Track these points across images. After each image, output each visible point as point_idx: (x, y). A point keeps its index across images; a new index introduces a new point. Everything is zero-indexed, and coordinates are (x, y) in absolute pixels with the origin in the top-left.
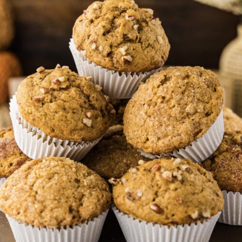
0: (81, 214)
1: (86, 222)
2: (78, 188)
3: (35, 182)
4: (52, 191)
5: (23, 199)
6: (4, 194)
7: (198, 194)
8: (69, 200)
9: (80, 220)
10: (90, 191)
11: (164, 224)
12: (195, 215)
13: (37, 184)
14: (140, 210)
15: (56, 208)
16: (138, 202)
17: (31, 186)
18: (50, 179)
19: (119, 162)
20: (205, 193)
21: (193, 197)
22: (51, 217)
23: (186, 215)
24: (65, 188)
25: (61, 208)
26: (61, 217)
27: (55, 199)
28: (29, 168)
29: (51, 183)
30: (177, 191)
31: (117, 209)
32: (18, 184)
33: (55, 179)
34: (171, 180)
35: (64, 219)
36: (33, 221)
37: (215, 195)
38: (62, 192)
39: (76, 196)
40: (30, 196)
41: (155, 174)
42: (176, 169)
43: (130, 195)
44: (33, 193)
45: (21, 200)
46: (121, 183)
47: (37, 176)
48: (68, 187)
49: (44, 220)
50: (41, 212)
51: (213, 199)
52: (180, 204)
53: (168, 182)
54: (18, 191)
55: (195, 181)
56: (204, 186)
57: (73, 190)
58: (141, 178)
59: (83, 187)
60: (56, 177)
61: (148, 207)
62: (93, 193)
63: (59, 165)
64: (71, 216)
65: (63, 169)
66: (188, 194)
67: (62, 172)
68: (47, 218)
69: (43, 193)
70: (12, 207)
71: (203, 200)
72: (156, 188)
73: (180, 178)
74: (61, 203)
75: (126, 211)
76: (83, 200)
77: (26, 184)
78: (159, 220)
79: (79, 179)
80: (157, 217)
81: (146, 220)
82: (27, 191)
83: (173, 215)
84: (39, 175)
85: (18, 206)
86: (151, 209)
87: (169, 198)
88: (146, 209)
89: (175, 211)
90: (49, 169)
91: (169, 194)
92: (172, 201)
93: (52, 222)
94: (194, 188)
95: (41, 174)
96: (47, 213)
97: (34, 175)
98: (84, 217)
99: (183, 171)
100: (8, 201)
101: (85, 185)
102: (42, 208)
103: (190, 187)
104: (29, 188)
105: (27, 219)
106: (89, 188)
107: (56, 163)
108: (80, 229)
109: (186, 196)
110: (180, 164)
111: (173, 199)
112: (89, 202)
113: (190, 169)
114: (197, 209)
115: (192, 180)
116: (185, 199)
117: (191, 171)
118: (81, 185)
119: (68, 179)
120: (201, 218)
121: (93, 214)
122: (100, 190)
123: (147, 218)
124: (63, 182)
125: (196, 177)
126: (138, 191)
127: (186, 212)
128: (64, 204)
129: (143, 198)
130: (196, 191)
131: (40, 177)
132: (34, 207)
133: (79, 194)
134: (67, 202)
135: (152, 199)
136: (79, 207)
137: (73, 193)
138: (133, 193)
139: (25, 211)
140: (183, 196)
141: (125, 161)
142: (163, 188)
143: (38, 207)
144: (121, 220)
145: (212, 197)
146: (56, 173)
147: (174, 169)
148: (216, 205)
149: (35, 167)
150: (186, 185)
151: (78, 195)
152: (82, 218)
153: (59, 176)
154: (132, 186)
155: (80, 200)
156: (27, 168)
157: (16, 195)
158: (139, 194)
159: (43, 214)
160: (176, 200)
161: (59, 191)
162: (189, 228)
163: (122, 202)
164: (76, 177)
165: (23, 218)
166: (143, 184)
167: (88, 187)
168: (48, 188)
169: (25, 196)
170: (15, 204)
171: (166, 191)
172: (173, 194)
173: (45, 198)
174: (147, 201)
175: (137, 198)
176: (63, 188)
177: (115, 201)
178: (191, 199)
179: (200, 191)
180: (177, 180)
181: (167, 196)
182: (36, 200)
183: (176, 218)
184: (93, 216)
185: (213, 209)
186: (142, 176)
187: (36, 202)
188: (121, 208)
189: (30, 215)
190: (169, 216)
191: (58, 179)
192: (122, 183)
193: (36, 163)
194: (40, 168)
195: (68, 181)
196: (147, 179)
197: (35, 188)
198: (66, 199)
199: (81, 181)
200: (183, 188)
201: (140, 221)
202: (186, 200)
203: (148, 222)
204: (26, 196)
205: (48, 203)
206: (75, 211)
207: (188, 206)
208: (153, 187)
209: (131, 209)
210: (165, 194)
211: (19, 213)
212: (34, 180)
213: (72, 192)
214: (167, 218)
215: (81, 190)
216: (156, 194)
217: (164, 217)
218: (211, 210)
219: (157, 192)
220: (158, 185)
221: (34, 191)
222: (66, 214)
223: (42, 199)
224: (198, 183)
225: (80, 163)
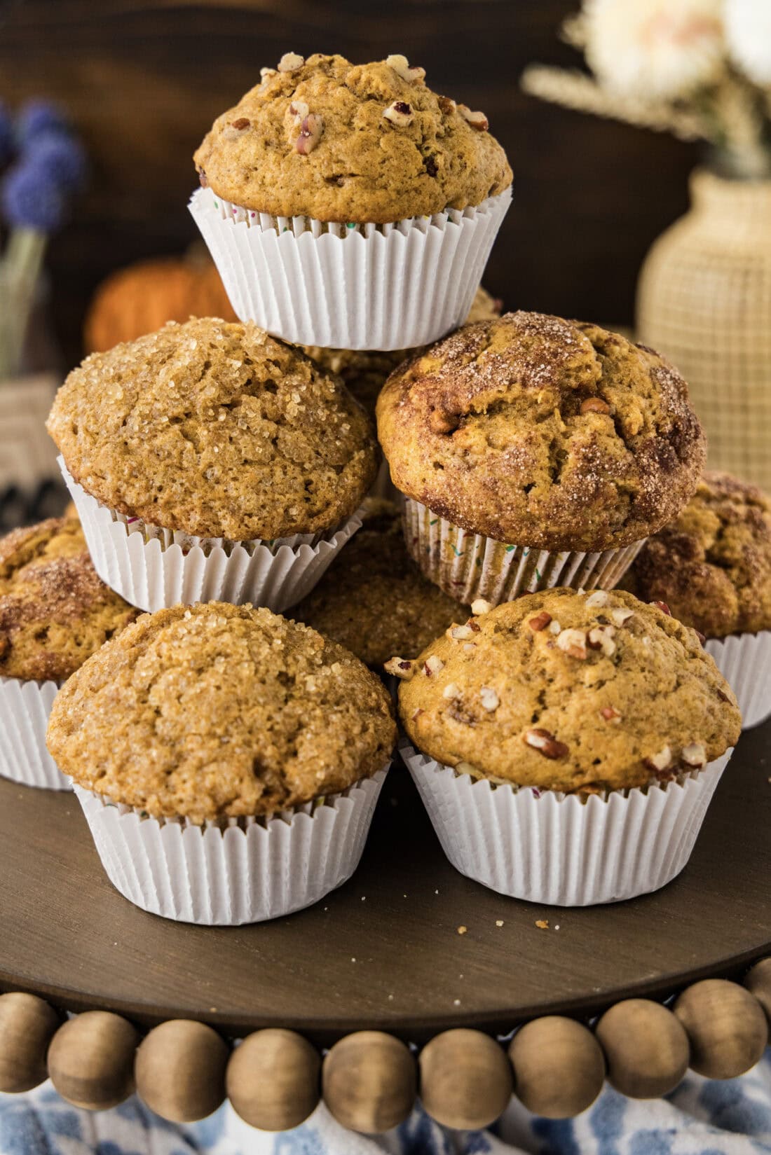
0: (291, 784)
1: (309, 806)
2: (286, 701)
3: (154, 681)
4: (204, 709)
5: (117, 729)
6: (65, 713)
7: (666, 695)
8: (254, 740)
9: (288, 802)
10: (324, 711)
11: (569, 792)
12: (662, 760)
13: (160, 686)
14: (495, 752)
15: (215, 760)
16: (486, 726)
17: (142, 691)
18: (200, 671)
19: (382, 613)
20: (687, 692)
21: (652, 704)
22: (196, 788)
23: (636, 758)
24: (247, 702)
25: (229, 762)
26: (225, 790)
27: (212, 735)
28: (145, 636)
29: (203, 685)
30: (603, 689)
31: (418, 751)
32: (106, 683)
33: (217, 673)
34: (584, 656)
35: (238, 796)
36: (144, 800)
37: (715, 696)
38: (235, 713)
39: (277, 727)
40: (136, 722)
41: (531, 641)
42: (596, 623)
43: (458, 707)
44: (148, 714)
45: (111, 734)
46: (424, 671)
47: (164, 660)
48: (255, 699)
49: (174, 798)
50: (169, 773)
51: (711, 711)
52: (615, 727)
53: (574, 662)
54: (106, 705)
55: (656, 655)
56: (681, 672)
57: (270, 708)
58: (488, 655)
59: (301, 698)
60: (221, 664)
61: (518, 739)
62: (335, 718)
63: (231, 630)
64: (260, 787)
65: (245, 642)
66: (637, 696)
67: (241, 650)
68: (184, 791)
69: (178, 713)
70: (85, 755)
71: (682, 714)
72: (538, 683)
73: (610, 648)
74: (229, 746)
75: (448, 757)
76: (300, 739)
77: (129, 685)
78: (554, 778)
79: (291, 673)
80: (547, 768)
81: (513, 780)
82: (131, 708)
83: (597, 762)
84: (170, 658)
85: (102, 752)
86: (529, 745)
87: (582, 711)
88: (514, 747)
89: (602, 749)
90: (199, 640)
91: (582, 697)
92: (592, 718)
93: (199, 806)
94: (655, 679)
95: (174, 656)
96: (185, 776)
97: (154, 658)
98: (300, 791)
99: (616, 628)
100: (73, 738)
101: (308, 694)
102: (172, 759)
103: (641, 676)
104: (135, 696)
105: (124, 793)
106: (323, 702)
107: (225, 621)
108: (287, 830)
109: (631, 702)
110: (605, 606)
111: (594, 712)
112: (318, 746)
113: (636, 620)
114: (667, 739)
115: (646, 652)
116: (629, 710)
117: (640, 628)
118: (297, 694)
119: (257, 671)
120: (681, 768)
121: (331, 785)
122: (359, 709)
123: (516, 774)
124: (241, 681)
125: (658, 644)
126: (482, 693)
127: (635, 751)
128: (238, 750)
129: (501, 715)
130: (662, 687)
131: (173, 666)
132: (148, 755)
133: (287, 721)
134: (248, 743)
135: (529, 716)
136: (286, 761)
137: (270, 718)
138: (468, 700)
139: (121, 769)
140: (624, 703)
141: (400, 610)
142: (560, 681)
143: (159, 757)
144: (432, 786)
145: (708, 702)
146: (219, 654)
147: (588, 624)
148: (720, 726)
149: (160, 634)
150: (629, 670)
151: (284, 722)
152: (293, 796)
153: (228, 663)
154: (463, 677)
155: (291, 739)
156: (137, 635)
157: (96, 719)
158: (490, 703)
159: (174, 779)
160: (603, 714)
161: (227, 709)
162: (642, 799)
163: (436, 728)
164: (284, 669)
165: (113, 788)
166: (496, 671)
167: (319, 701)
168: (191, 700)
169: (122, 721)
170: (91, 746)
171: (570, 689)
172: (593, 698)
173: (182, 730)
174: (515, 723)
175: (482, 714)
176: (239, 702)
177: (411, 728)
178: (647, 711)
179: (671, 688)
180: (603, 656)
181: (574, 703)
182: (155, 734)
183: (607, 770)
184: (331, 791)
185: (712, 738)
186: (494, 649)
187: (154, 741)
188: (433, 747)
189: (136, 781)
190: (584, 764)
191: (225, 673)
192: (429, 673)
193: (167, 620)
194: (174, 637)
195: (255, 679)
196: (509, 657)
197: (153, 700)
198: (248, 736)
199: (298, 679)
200: (621, 679)
201: (494, 786)
202: (635, 714)
203: (519, 786)
204: (127, 721)
205: (189, 744)
206: (274, 773)
207: (640, 734)
208: (528, 678)
209: (465, 749)
210: (567, 698)
211: (103, 774)
212: (151, 673)
213: (266, 713)
214: (579, 772)
215: (296, 708)
216: (541, 699)
217: (569, 767)
218: (708, 742)
219: (543, 693)
220: (543, 672)
221: (150, 707)
222: (241, 780)
223: (173, 734)
224: (665, 662)
225: (303, 625)
